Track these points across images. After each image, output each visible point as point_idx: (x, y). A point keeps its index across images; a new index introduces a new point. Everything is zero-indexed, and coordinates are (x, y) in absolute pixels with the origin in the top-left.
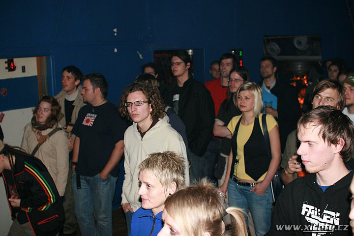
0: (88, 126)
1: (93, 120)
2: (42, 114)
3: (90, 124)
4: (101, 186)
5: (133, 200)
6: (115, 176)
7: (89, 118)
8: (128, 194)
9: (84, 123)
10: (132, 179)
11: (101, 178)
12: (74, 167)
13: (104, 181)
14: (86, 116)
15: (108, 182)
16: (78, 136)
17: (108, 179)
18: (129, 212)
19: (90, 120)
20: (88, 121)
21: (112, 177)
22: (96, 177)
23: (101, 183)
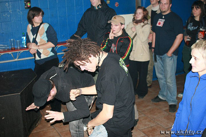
0: (160, 27)
1: (163, 23)
2: (138, 15)
3: (161, 25)
4: (168, 61)
6: (176, 55)
7: (160, 22)
9: (158, 25)
11: (168, 56)
12: (153, 50)
13: (169, 57)
14: (158, 20)
15: (172, 59)
16: (155, 32)
17: (172, 56)
19: (161, 23)
20: (160, 24)
21: (174, 56)
22: (165, 55)
23: (168, 59)
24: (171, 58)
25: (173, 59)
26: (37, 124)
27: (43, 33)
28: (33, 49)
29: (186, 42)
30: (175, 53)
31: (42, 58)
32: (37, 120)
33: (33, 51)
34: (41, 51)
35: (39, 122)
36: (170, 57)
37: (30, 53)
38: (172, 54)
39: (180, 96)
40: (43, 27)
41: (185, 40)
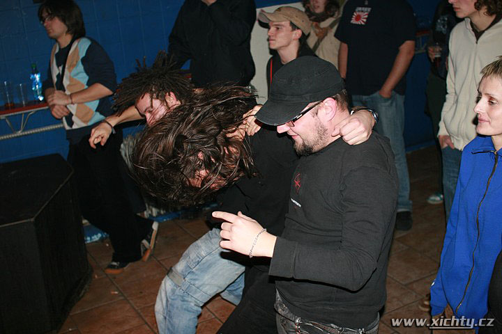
0: (359, 25)
1: (366, 16)
3: (362, 21)
4: (384, 108)
5: (456, 130)
7: (360, 13)
8: (449, 122)
9: (353, 21)
10: (457, 100)
11: (382, 97)
13: (386, 100)
14: (354, 11)
17: (391, 98)
18: (449, 147)
19: (361, 16)
20: (358, 18)
21: (398, 95)
22: (375, 95)
23: (383, 104)
24: (390, 102)
25: (394, 104)
26: (83, 291)
27: (75, 63)
28: (59, 105)
29: (432, 61)
30: (400, 88)
31: (75, 127)
32: (82, 281)
33: (61, 111)
34: (73, 109)
35: (86, 286)
36: (388, 99)
37: (54, 117)
38: (393, 92)
39: (434, 200)
40: (77, 46)
41: (430, 56)
